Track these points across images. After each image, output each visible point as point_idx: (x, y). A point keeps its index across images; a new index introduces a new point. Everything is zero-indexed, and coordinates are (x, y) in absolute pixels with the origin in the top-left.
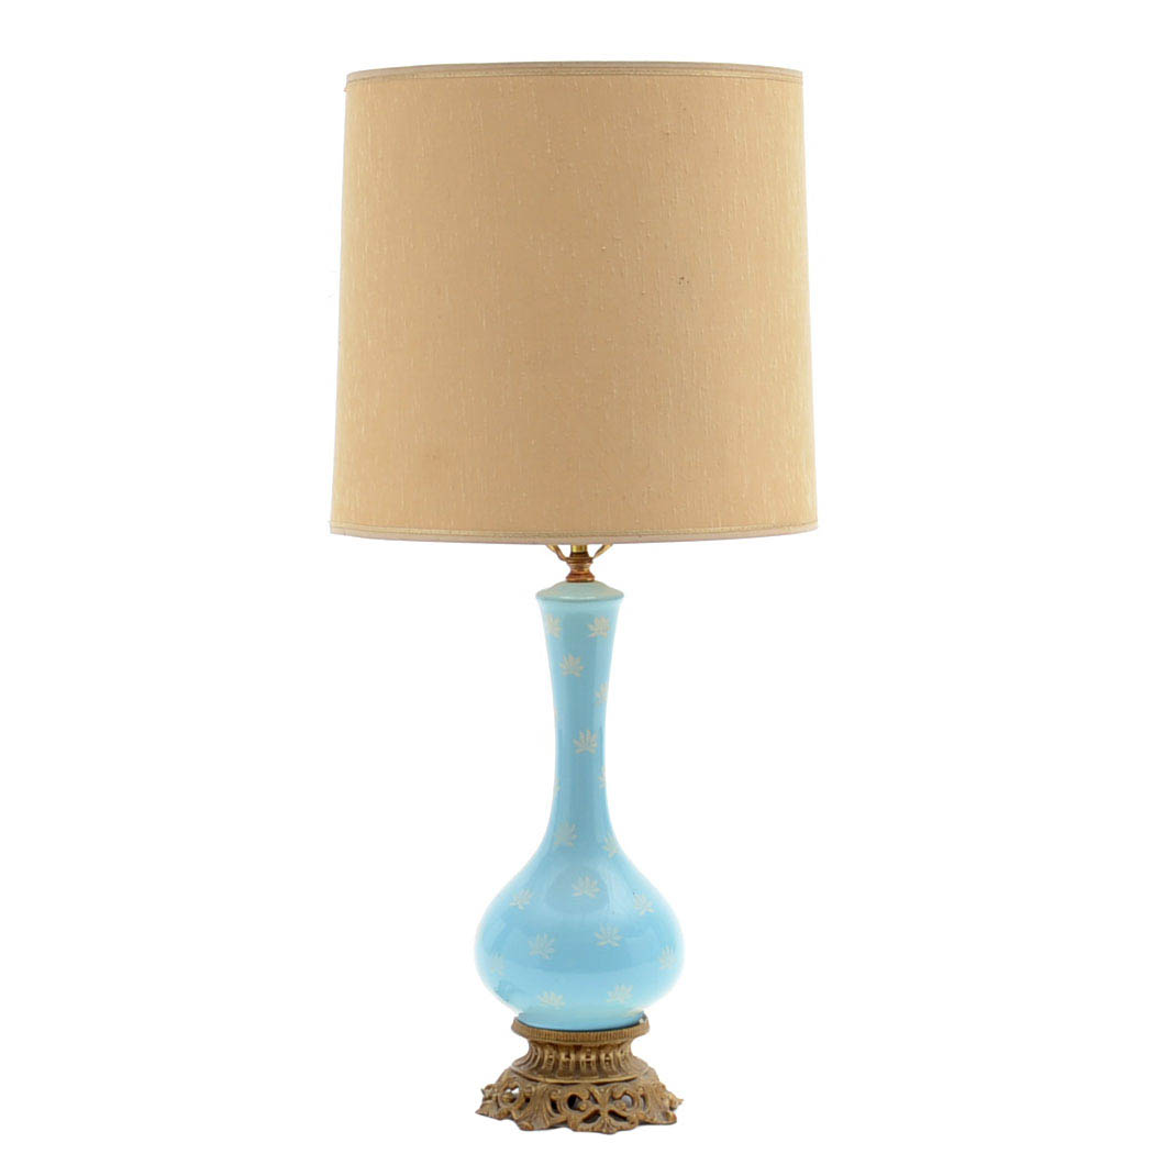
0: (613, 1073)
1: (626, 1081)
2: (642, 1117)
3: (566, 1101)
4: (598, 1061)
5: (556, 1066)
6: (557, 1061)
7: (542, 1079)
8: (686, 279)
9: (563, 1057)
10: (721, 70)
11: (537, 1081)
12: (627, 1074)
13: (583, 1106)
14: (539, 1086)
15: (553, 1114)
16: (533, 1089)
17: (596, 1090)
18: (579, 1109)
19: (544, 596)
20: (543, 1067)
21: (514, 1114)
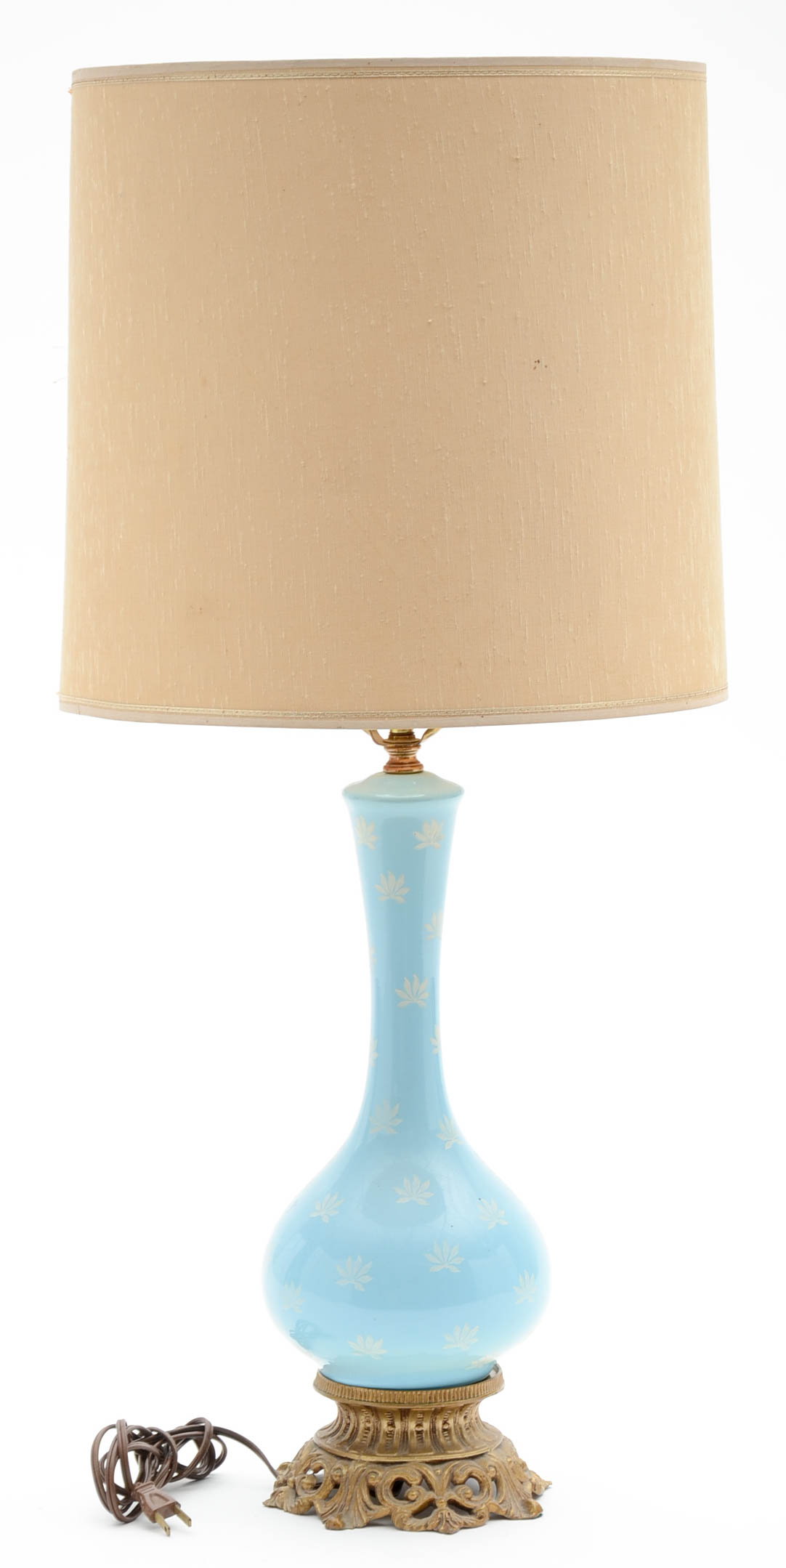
0: (454, 1447)
1: (473, 1458)
2: (494, 1509)
3: (388, 1488)
4: (433, 1430)
5: (374, 1440)
6: (377, 1431)
7: (356, 1457)
8: (543, 362)
9: (384, 1425)
10: (591, 67)
11: (350, 1460)
12: (473, 1449)
13: (412, 1493)
14: (353, 1467)
15: (373, 1506)
16: (344, 1471)
17: (430, 1472)
18: (407, 1499)
19: (354, 793)
20: (358, 1440)
21: (319, 1507)
